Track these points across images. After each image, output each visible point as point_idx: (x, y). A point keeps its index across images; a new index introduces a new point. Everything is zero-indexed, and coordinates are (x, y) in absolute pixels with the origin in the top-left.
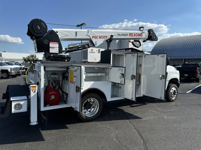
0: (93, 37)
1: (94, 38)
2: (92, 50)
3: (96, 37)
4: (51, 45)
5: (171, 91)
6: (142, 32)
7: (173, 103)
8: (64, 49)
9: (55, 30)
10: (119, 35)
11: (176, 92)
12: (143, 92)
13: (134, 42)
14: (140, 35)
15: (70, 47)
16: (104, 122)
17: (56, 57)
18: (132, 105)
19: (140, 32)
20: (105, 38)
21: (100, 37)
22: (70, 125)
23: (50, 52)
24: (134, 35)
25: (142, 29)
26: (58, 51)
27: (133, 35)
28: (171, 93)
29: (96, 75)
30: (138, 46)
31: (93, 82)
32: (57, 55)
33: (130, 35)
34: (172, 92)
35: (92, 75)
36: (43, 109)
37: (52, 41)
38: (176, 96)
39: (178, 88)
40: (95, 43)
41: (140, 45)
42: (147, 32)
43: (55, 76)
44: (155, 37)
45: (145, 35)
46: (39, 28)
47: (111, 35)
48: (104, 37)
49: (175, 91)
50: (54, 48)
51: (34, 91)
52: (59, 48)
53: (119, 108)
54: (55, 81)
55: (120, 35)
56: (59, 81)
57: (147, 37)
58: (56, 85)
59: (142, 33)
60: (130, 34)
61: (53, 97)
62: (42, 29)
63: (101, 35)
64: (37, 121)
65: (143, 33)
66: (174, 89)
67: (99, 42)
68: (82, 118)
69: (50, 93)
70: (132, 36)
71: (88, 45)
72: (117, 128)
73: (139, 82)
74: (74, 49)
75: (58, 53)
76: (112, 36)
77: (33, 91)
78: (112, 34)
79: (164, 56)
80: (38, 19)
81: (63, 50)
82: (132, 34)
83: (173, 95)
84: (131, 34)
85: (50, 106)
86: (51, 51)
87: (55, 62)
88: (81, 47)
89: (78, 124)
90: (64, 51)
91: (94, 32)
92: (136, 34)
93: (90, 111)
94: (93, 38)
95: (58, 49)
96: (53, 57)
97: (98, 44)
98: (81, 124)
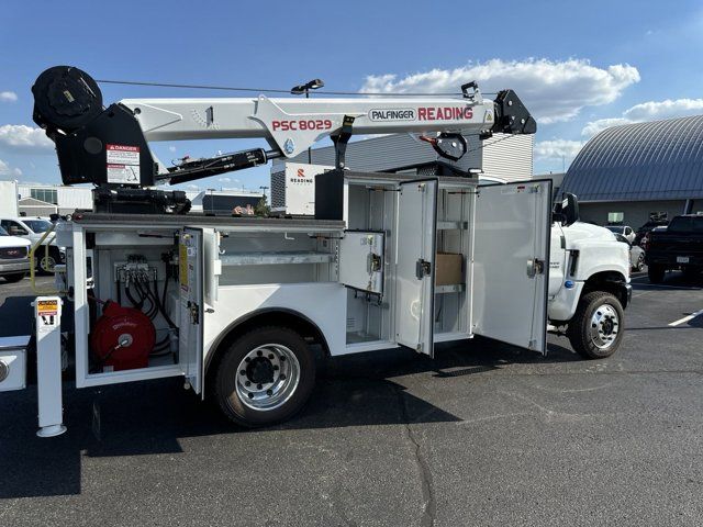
0: (276, 125)
1: (281, 127)
2: (301, 172)
3: (287, 126)
4: (113, 155)
5: (595, 319)
6: (471, 103)
7: (601, 365)
8: (163, 170)
9: (130, 103)
10: (379, 115)
11: (613, 324)
12: (472, 324)
13: (440, 141)
14: (461, 113)
15: (188, 161)
16: (313, 431)
17: (129, 198)
18: (445, 371)
19: (462, 103)
20: (324, 126)
21: (304, 125)
22: (189, 440)
23: (109, 181)
24: (440, 115)
25: (470, 91)
26: (138, 178)
27: (435, 115)
28: (594, 325)
29: (286, 259)
30: (455, 156)
31: (274, 287)
32: (134, 192)
33: (424, 114)
34: (597, 322)
35: (272, 260)
36: (84, 380)
37: (115, 144)
38: (613, 336)
39: (624, 307)
40: (286, 145)
41: (465, 151)
42: (489, 103)
43: (140, 266)
44: (523, 121)
45: (484, 112)
46: (72, 99)
47: (346, 117)
48: (319, 125)
49: (608, 319)
50: (123, 167)
51: (48, 318)
52: (141, 165)
53: (393, 380)
54: (137, 285)
55: (382, 117)
56: (156, 282)
57: (493, 121)
58: (143, 299)
59: (469, 107)
60: (420, 109)
61: (125, 340)
62: (81, 103)
63: (307, 116)
64: (61, 422)
65: (473, 105)
66: (605, 310)
67: (300, 141)
68: (234, 415)
69: (116, 327)
70: (430, 118)
71: (258, 152)
72: (350, 455)
73: (460, 287)
74: (201, 168)
75: (138, 182)
76: (348, 120)
77: (44, 319)
78: (349, 114)
79: (542, 187)
80: (65, 68)
81: (160, 173)
82: (429, 109)
83: (601, 335)
84: (423, 112)
85: (115, 370)
86: (113, 176)
87: (128, 215)
88: (228, 162)
89: (219, 436)
90: (163, 177)
91: (279, 104)
92: (446, 109)
93: (269, 392)
94: (274, 127)
95: (137, 170)
96: (119, 197)
97: (297, 150)
98: (229, 436)
